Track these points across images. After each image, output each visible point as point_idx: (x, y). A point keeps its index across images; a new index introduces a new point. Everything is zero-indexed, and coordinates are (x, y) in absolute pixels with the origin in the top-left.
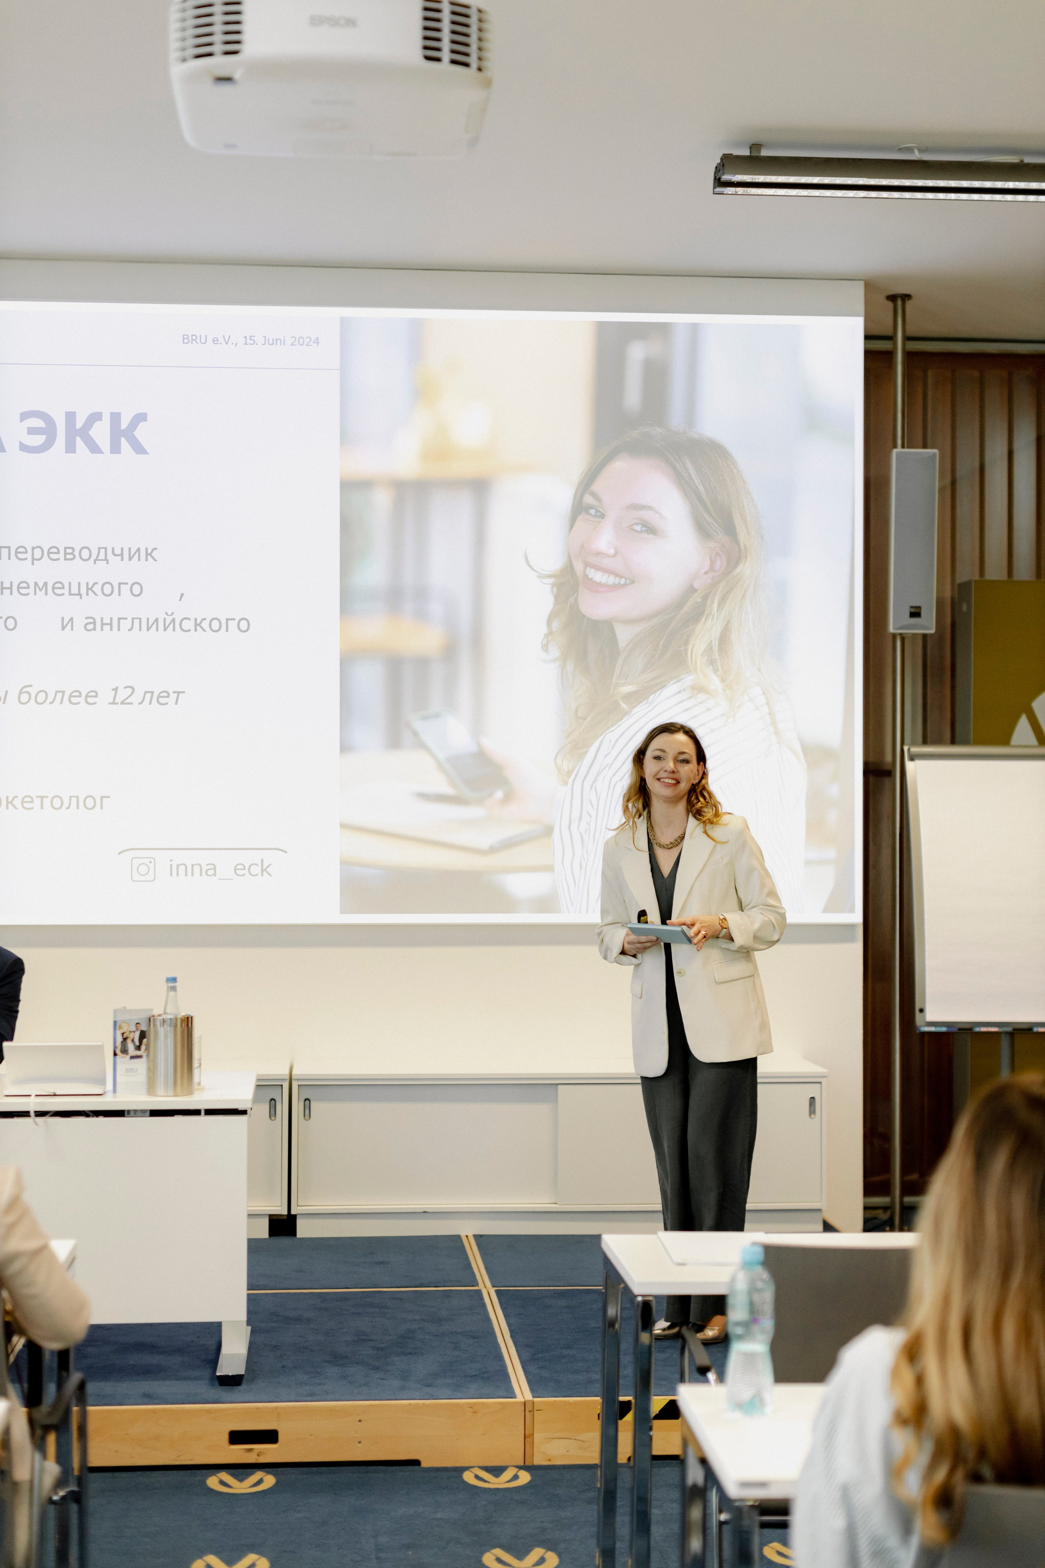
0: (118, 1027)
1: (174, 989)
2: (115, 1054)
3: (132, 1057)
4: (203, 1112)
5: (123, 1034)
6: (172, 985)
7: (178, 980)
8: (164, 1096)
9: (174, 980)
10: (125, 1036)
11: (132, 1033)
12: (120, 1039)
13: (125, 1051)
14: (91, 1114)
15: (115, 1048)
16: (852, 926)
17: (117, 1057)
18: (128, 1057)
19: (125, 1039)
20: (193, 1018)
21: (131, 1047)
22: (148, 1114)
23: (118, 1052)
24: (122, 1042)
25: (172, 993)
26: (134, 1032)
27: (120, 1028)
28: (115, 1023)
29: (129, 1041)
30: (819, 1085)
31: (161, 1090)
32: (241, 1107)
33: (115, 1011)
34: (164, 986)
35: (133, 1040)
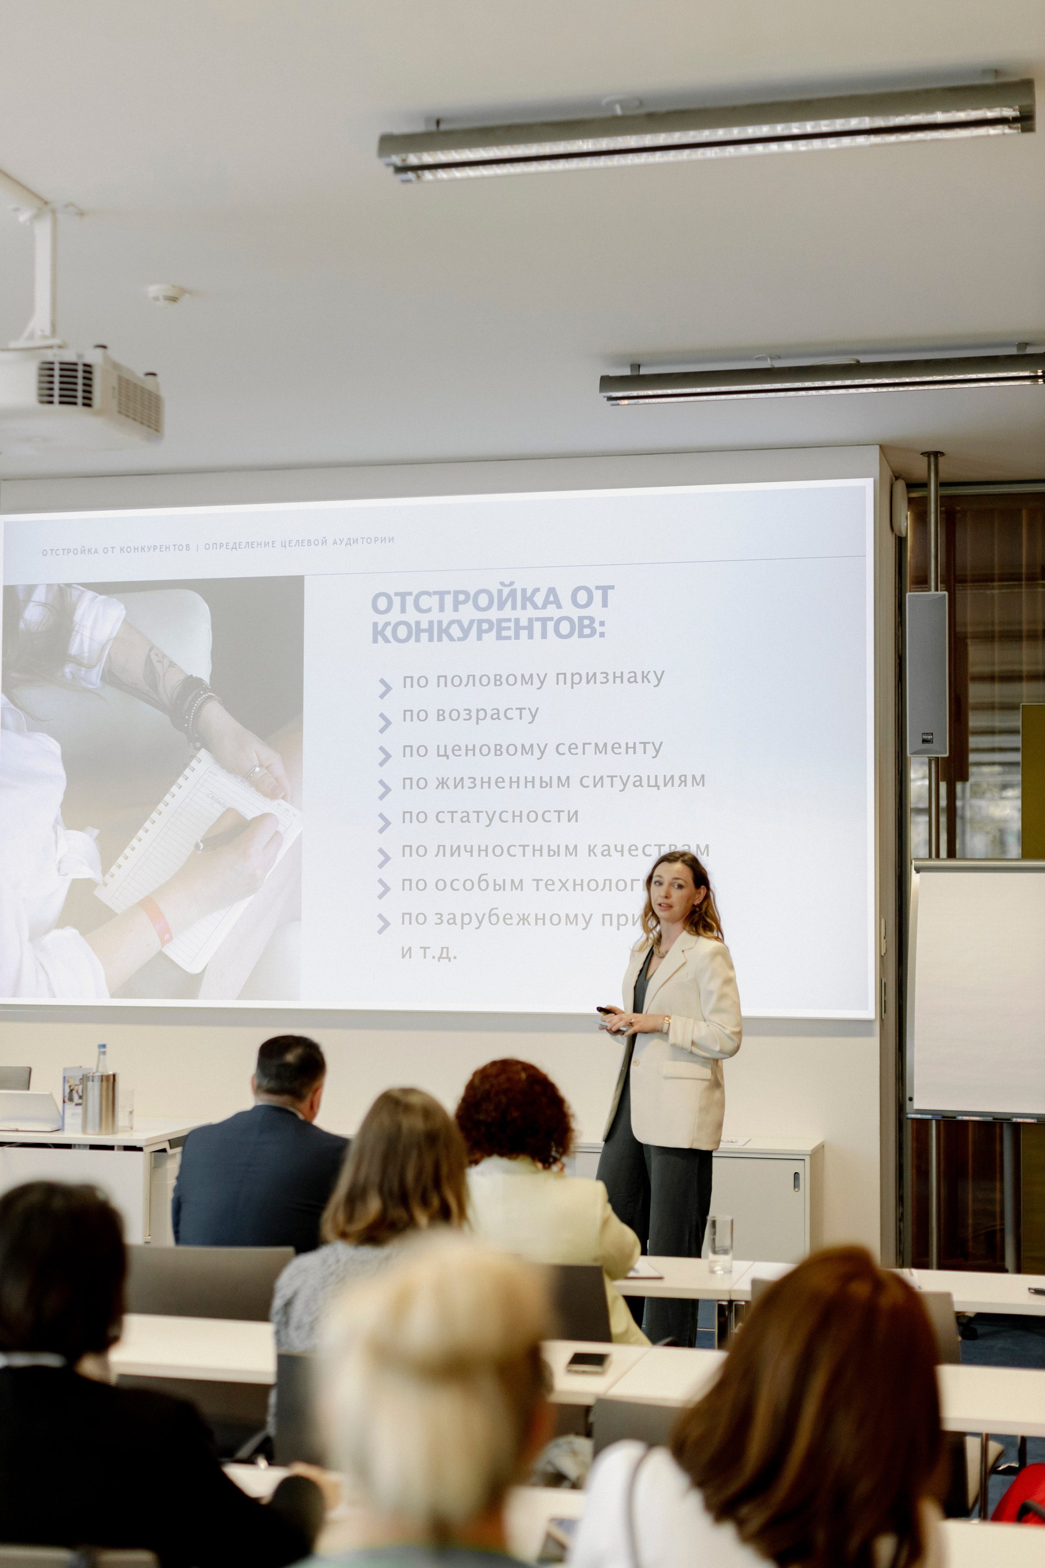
0: (66, 1082)
1: (104, 1053)
2: (64, 1102)
3: (77, 1104)
4: (116, 1148)
5: (70, 1086)
6: (102, 1050)
7: (108, 1046)
8: (92, 1135)
9: (104, 1046)
10: (72, 1088)
11: (77, 1087)
12: (67, 1090)
13: (71, 1099)
14: (51, 1146)
15: (64, 1097)
16: (869, 1022)
17: (65, 1104)
18: (74, 1104)
19: (71, 1091)
20: (117, 1077)
21: (76, 1097)
22: (88, 1147)
23: (66, 1100)
24: (69, 1092)
25: (102, 1056)
26: (78, 1085)
27: (68, 1082)
28: (64, 1078)
29: (74, 1092)
30: (803, 1162)
31: (90, 1131)
32: (138, 1145)
33: (65, 1069)
34: (96, 1051)
35: (77, 1092)
